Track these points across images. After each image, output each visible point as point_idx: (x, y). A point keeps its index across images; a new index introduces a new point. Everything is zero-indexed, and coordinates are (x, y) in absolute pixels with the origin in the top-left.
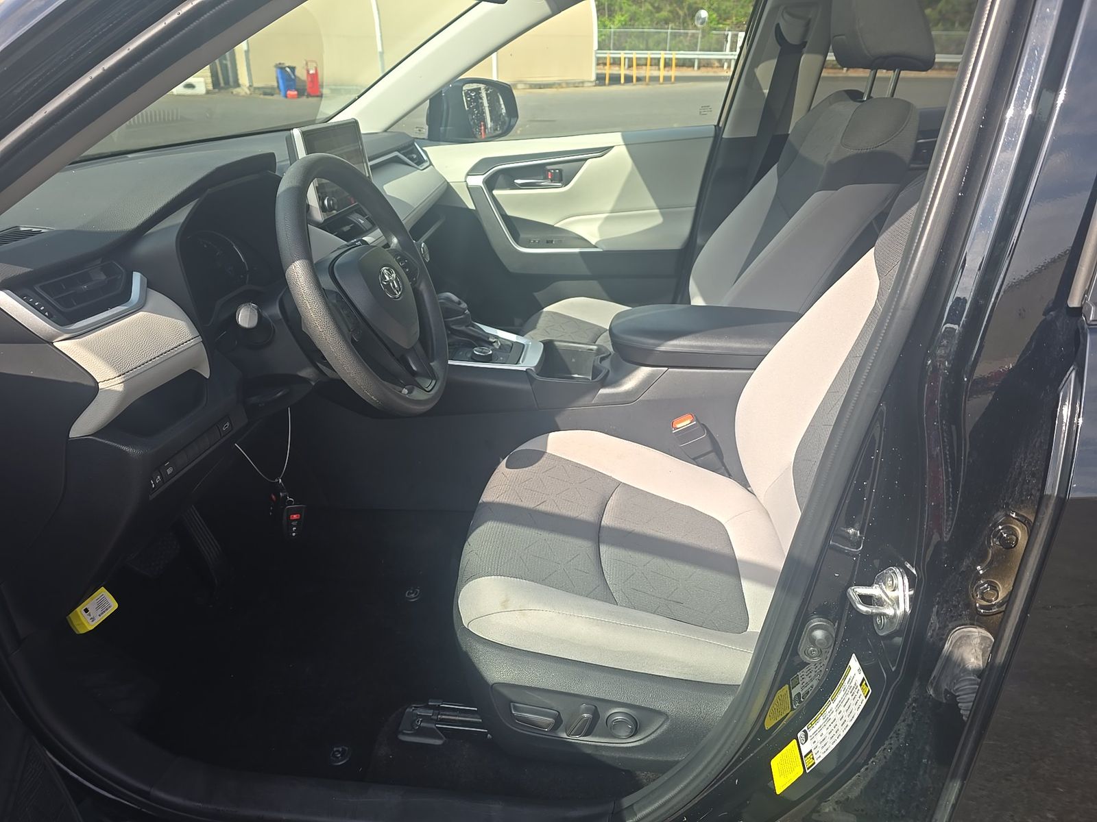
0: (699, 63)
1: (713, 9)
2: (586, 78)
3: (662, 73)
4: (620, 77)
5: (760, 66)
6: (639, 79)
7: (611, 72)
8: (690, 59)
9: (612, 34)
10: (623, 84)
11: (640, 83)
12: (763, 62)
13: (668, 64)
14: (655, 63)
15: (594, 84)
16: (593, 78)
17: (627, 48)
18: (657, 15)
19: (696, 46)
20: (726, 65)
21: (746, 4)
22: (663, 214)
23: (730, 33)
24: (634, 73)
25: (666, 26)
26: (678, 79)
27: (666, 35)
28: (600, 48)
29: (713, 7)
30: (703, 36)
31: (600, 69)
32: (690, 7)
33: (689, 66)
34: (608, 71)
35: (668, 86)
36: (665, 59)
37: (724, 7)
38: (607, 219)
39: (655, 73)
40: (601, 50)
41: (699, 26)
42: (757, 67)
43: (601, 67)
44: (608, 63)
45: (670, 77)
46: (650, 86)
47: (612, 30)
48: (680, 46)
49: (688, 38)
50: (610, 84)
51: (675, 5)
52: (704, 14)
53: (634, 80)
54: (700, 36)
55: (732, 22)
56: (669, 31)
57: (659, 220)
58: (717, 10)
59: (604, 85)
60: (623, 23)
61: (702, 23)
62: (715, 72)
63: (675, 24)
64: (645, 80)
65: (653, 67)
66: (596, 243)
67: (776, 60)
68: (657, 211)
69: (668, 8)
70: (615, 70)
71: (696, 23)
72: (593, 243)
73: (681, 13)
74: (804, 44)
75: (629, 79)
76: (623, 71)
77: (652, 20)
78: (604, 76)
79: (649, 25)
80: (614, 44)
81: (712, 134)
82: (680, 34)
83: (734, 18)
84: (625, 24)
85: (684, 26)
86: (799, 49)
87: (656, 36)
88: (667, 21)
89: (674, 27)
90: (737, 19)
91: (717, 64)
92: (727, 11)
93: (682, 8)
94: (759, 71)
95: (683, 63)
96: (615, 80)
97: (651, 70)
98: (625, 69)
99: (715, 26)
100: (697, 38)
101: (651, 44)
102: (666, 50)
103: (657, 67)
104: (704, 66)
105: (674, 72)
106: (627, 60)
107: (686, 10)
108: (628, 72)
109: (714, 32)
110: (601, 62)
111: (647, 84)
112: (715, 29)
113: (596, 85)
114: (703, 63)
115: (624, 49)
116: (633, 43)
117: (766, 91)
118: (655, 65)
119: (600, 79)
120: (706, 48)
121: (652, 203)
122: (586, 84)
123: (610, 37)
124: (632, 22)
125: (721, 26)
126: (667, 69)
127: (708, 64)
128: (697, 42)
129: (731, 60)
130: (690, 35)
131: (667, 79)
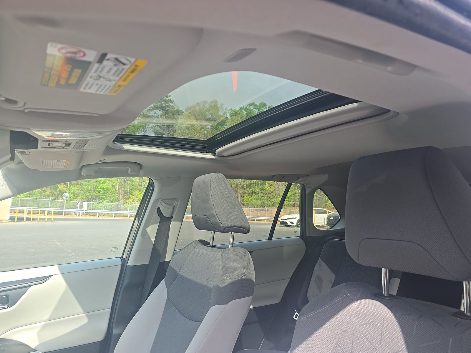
0: (65, 213)
1: (71, 193)
2: (3, 218)
3: (47, 217)
4: (24, 218)
5: (149, 227)
6: (34, 219)
7: (18, 216)
8: (60, 212)
9: (20, 200)
10: (25, 222)
11: (34, 221)
12: (151, 225)
13: (49, 213)
14: (44, 212)
15: (8, 221)
16: (8, 218)
17: (28, 206)
18: (44, 193)
19: (64, 206)
20: (78, 214)
21: (86, 192)
22: (88, 316)
23: (79, 202)
24: (31, 216)
25: (49, 198)
26: (54, 219)
27: (48, 201)
28: (12, 205)
29: (71, 192)
30: (67, 203)
31: (12, 214)
32: (60, 191)
33: (60, 214)
34: (16, 215)
35: (49, 222)
36: (48, 211)
37: (76, 192)
38: (44, 326)
39: (43, 217)
40: (13, 206)
41: (65, 199)
42: (148, 227)
43: (13, 213)
44: (17, 212)
45: (51, 219)
46: (40, 223)
47: (20, 198)
48: (56, 206)
49: (59, 203)
50: (17, 221)
51: (53, 190)
52: (67, 194)
53: (32, 219)
54: (65, 202)
55: (80, 198)
56: (50, 200)
57: (86, 321)
58: (73, 193)
59: (14, 222)
60: (26, 196)
61: (66, 198)
62: (73, 217)
63: (53, 197)
64: (38, 220)
65: (41, 214)
66: (36, 347)
67: (158, 225)
68: (84, 315)
69: (50, 191)
70: (21, 215)
71: (63, 197)
72: (33, 347)
73: (56, 193)
74: (172, 217)
75: (28, 219)
76: (25, 216)
77: (41, 195)
78: (14, 218)
79: (40, 197)
80: (20, 204)
81: (120, 263)
82: (55, 202)
83: (81, 197)
84: (27, 196)
85: (57, 199)
86: (170, 219)
87: (43, 202)
88: (49, 196)
89: (52, 199)
90: (82, 197)
91: (73, 214)
92: (77, 194)
93: (56, 191)
94: (148, 230)
95: (56, 213)
96: (20, 219)
97: (40, 215)
98: (26, 215)
99: (72, 199)
100: (64, 203)
101: (40, 204)
102: (48, 208)
103: (44, 215)
104: (67, 214)
105: (52, 217)
106: (27, 211)
107: (58, 192)
108: (28, 216)
109: (72, 201)
110: (12, 211)
111: (39, 222)
112: (72, 200)
113: (9, 222)
114: (67, 213)
115: (25, 206)
116: (31, 204)
117: (153, 240)
118: (43, 213)
119: (12, 219)
120: (68, 207)
121: (80, 310)
122: (3, 221)
123: (18, 201)
124: (31, 196)
125: (75, 199)
126: (48, 215)
127: (69, 214)
128: (64, 205)
129: (80, 212)
130: (60, 202)
131: (49, 219)
